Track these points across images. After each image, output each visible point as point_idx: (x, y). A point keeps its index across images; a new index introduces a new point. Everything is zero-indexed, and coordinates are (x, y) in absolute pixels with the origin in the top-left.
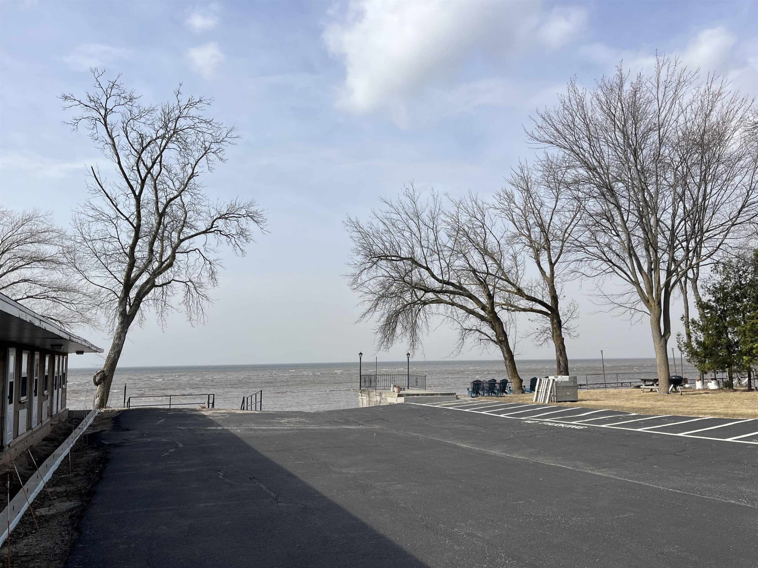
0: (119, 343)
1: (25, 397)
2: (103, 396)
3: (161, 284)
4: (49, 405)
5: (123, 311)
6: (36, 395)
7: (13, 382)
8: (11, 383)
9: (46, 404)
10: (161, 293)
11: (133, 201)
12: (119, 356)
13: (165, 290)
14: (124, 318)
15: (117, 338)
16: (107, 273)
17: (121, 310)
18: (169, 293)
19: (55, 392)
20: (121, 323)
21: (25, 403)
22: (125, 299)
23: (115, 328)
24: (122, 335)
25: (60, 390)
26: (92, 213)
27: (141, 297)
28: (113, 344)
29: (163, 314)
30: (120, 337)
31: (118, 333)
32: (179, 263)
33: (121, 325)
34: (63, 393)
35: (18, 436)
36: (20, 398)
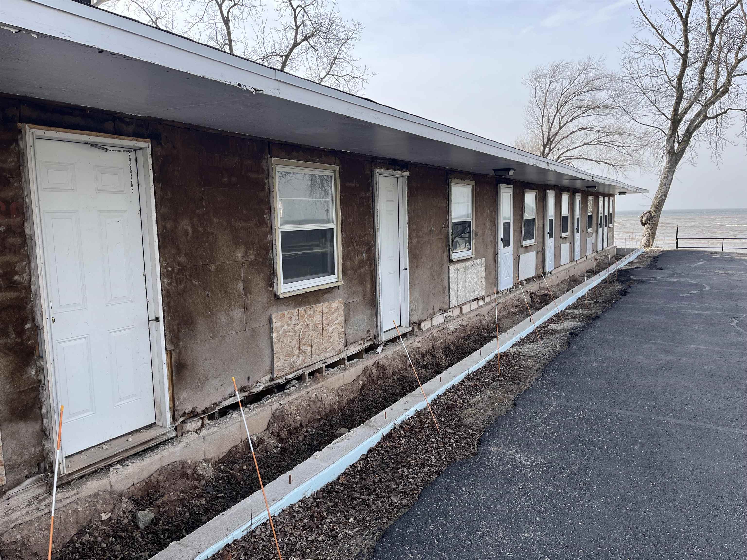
0: (667, 183)
1: (567, 233)
2: (649, 236)
3: (715, 115)
4: (593, 242)
5: (670, 149)
6: (578, 232)
7: (552, 220)
8: (551, 221)
9: (590, 241)
10: (715, 125)
11: (679, 25)
12: (666, 197)
13: (719, 121)
14: (672, 157)
15: (664, 178)
16: (655, 111)
17: (668, 148)
18: (724, 124)
19: (600, 230)
20: (669, 162)
21: (567, 239)
22: (673, 136)
23: (663, 168)
24: (669, 175)
25: (606, 229)
26: (638, 48)
27: (690, 132)
28: (660, 184)
29: (717, 149)
30: (667, 177)
31: (665, 172)
32: (737, 88)
33: (668, 164)
34: (610, 231)
35: (560, 266)
36: (561, 234)
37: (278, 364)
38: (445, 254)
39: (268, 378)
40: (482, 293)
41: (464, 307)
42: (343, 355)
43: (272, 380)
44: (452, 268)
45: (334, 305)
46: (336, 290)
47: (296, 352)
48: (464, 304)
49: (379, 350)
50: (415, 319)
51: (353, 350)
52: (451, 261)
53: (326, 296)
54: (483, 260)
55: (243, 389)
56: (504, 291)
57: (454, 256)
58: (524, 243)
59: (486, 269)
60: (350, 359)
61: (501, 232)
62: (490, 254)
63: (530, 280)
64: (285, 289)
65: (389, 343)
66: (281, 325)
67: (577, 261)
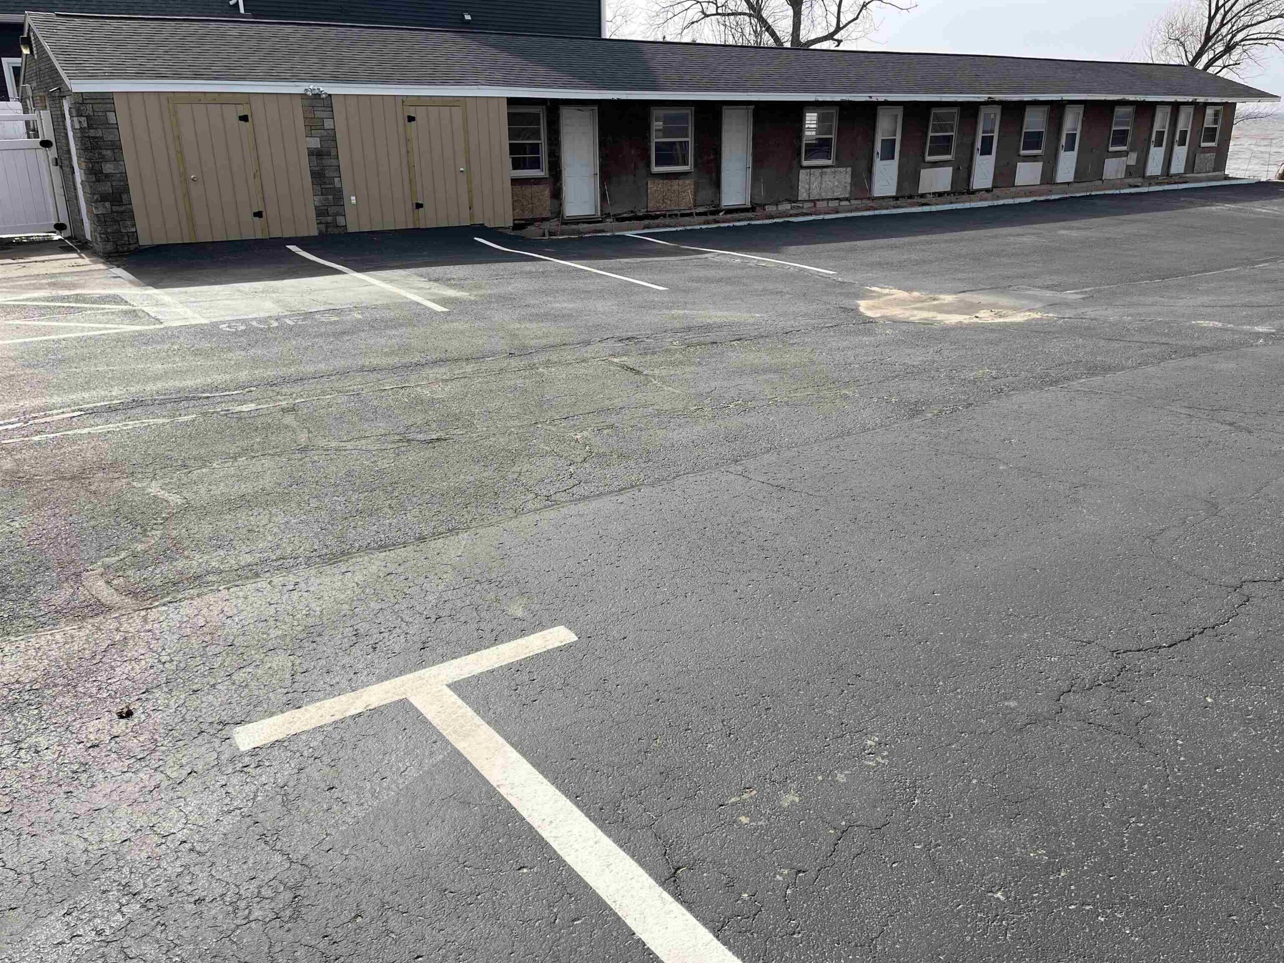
1: (1037, 151)
4: (1130, 163)
6: (1070, 149)
7: (992, 136)
8: (988, 138)
9: (1118, 162)
19: (1157, 149)
21: (1037, 157)
25: (1181, 148)
34: (1201, 152)
35: (1013, 186)
36: (1018, 150)
37: (649, 205)
38: (795, 162)
39: (645, 210)
40: (846, 195)
41: (817, 202)
42: (693, 211)
43: (647, 212)
44: (803, 172)
45: (687, 182)
46: (688, 175)
47: (661, 202)
48: (819, 199)
49: (721, 214)
50: (757, 202)
51: (699, 210)
52: (802, 167)
53: (681, 177)
54: (849, 169)
55: (632, 212)
56: (883, 198)
57: (805, 163)
58: (928, 158)
59: (852, 178)
60: (698, 214)
61: (878, 147)
62: (863, 164)
63: (940, 194)
64: (656, 169)
65: (729, 211)
66: (653, 186)
67: (1068, 183)
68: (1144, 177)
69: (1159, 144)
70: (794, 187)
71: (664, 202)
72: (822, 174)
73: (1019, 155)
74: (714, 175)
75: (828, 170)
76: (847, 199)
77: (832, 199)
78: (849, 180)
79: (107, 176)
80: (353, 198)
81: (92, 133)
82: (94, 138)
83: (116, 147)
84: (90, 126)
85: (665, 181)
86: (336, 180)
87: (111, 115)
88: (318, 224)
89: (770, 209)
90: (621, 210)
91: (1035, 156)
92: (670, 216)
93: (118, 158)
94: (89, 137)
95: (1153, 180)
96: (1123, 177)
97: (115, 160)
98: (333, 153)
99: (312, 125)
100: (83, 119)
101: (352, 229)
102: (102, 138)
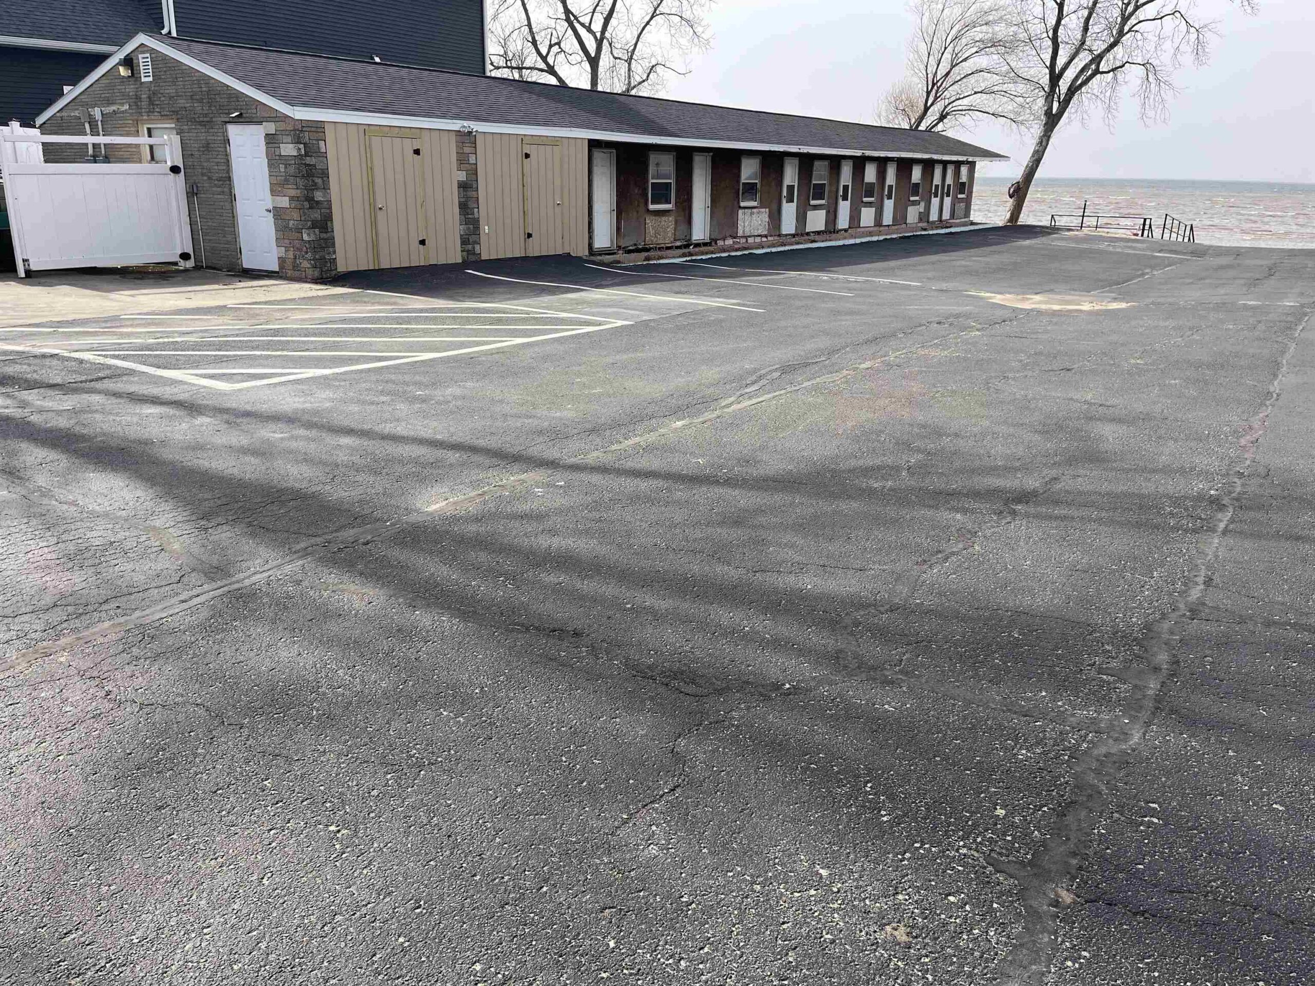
1: (873, 199)
2: (1014, 210)
3: (1107, 70)
5: (1049, 110)
6: (890, 199)
7: (849, 185)
8: (847, 186)
9: (915, 209)
12: (1037, 166)
13: (1115, 77)
14: (1049, 119)
15: (1039, 144)
17: (1046, 108)
18: (1120, 81)
19: (935, 200)
20: (1045, 126)
22: (1053, 93)
24: (1045, 141)
25: (949, 199)
27: (1073, 91)
30: (1041, 143)
31: (1040, 137)
34: (959, 203)
35: (859, 227)
36: (862, 198)
37: (646, 239)
38: (736, 203)
39: (644, 243)
40: (766, 233)
41: (749, 239)
42: (673, 244)
43: (645, 245)
44: (740, 212)
45: (670, 219)
46: (671, 212)
47: (654, 236)
48: (749, 237)
49: (691, 247)
50: (713, 237)
51: (678, 244)
52: (740, 207)
53: (667, 214)
54: (767, 210)
55: (635, 245)
56: (786, 235)
57: (742, 204)
58: (813, 202)
59: (769, 216)
60: (677, 247)
61: (785, 193)
62: (775, 207)
63: (818, 233)
64: (652, 207)
65: (697, 245)
66: (650, 222)
67: (888, 226)
68: (928, 222)
69: (936, 196)
70: (735, 225)
71: (656, 237)
72: (752, 214)
73: (862, 202)
74: (687, 212)
75: (755, 210)
76: (766, 236)
77: (757, 236)
78: (767, 220)
79: (318, 202)
80: (486, 227)
81: (308, 160)
82: (309, 165)
83: (325, 174)
84: (306, 155)
85: (657, 218)
86: (476, 210)
87: (322, 143)
88: (462, 251)
89: (720, 243)
90: (628, 242)
91: (870, 203)
92: (659, 248)
93: (326, 188)
94: (305, 164)
95: (933, 225)
96: (916, 221)
97: (324, 188)
98: (475, 186)
99: (462, 160)
100: (302, 146)
101: (484, 257)
102: (315, 166)
